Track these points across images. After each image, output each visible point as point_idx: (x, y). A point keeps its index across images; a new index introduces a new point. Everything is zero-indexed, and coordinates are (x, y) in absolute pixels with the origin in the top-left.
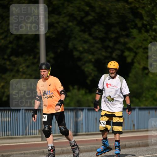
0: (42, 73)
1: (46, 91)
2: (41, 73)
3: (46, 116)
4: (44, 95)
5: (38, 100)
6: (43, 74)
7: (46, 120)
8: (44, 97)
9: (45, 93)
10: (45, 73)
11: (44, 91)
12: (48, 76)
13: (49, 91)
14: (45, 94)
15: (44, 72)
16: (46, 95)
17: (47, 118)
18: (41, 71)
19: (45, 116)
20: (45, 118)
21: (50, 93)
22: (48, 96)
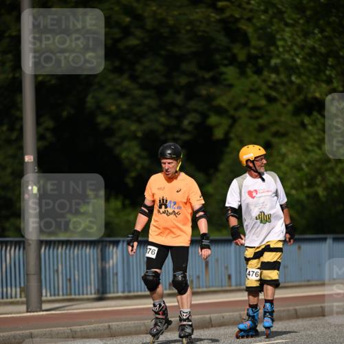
0: (166, 166)
1: (166, 201)
2: (163, 165)
3: (156, 249)
4: (160, 207)
5: (144, 213)
6: (167, 168)
7: (154, 256)
8: (159, 212)
9: (163, 203)
10: (171, 166)
11: (163, 200)
12: (176, 172)
13: (174, 203)
14: (163, 207)
15: (169, 163)
16: (166, 207)
17: (156, 252)
18: (164, 161)
19: (153, 248)
20: (152, 253)
21: (176, 206)
22: (170, 210)
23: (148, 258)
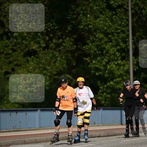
3: (60, 112)
4: (62, 98)
5: (58, 101)
7: (59, 115)
8: (62, 100)
9: (63, 97)
12: (66, 86)
13: (67, 96)
14: (63, 98)
16: (64, 98)
17: (60, 113)
20: (59, 113)
21: (67, 98)
22: (65, 99)
23: (57, 115)
